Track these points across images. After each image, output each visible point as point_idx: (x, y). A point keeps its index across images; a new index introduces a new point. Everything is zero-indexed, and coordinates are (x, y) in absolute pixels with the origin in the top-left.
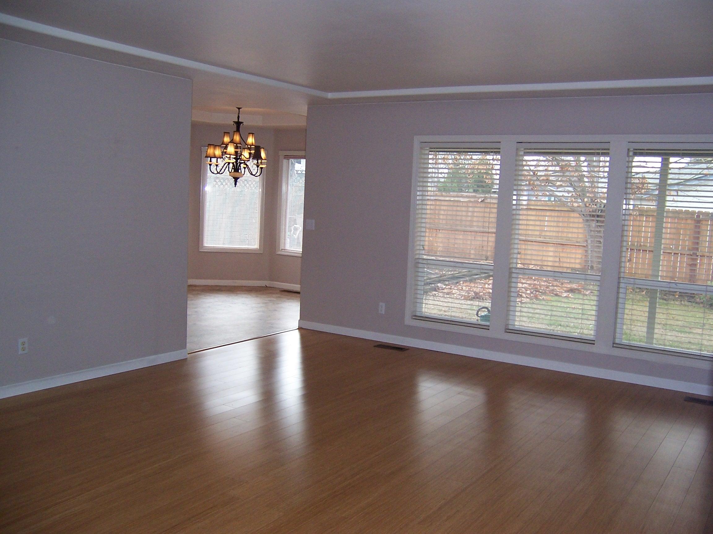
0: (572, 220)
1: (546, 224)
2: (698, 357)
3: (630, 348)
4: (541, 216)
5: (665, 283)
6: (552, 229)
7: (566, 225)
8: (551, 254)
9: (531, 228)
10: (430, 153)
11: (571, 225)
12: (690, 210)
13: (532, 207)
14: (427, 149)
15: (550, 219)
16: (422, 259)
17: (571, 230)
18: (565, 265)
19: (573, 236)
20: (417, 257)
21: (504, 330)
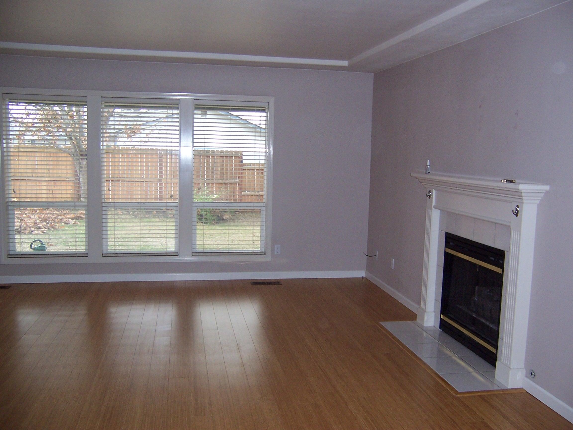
0: (60, 159)
1: (37, 163)
2: (252, 254)
3: (204, 254)
4: (32, 156)
5: (223, 204)
6: (43, 167)
7: (55, 163)
8: (45, 188)
9: (23, 167)
10: (10, 104)
11: (60, 163)
12: (154, 148)
13: (23, 150)
14: (7, 100)
15: (40, 159)
16: (11, 202)
17: (60, 167)
18: (57, 196)
19: (63, 172)
20: (7, 201)
21: (102, 256)
